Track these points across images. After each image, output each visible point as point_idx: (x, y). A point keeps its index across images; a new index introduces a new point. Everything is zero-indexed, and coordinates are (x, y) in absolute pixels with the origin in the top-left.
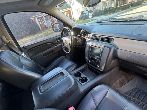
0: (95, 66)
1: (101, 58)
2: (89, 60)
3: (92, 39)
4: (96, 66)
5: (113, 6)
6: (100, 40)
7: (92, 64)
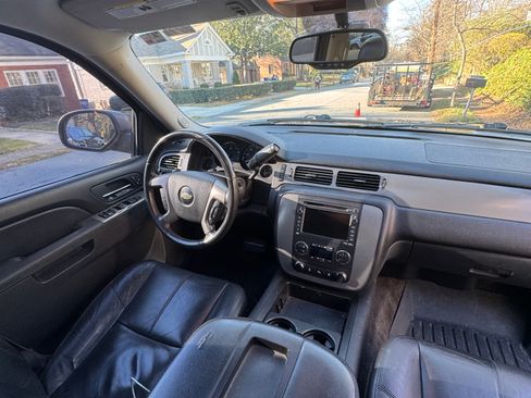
0: (329, 278)
1: (354, 243)
2: (299, 257)
3: (296, 179)
4: (335, 278)
5: (226, 82)
6: (334, 181)
7: (314, 273)
